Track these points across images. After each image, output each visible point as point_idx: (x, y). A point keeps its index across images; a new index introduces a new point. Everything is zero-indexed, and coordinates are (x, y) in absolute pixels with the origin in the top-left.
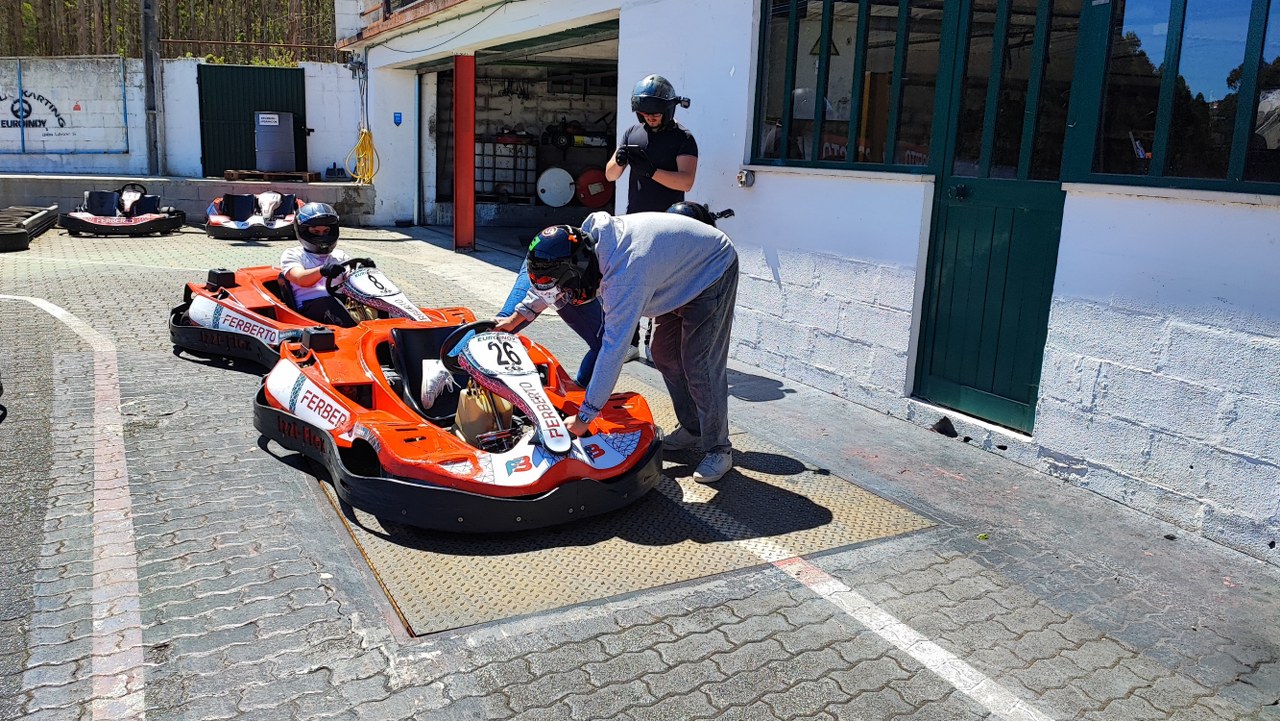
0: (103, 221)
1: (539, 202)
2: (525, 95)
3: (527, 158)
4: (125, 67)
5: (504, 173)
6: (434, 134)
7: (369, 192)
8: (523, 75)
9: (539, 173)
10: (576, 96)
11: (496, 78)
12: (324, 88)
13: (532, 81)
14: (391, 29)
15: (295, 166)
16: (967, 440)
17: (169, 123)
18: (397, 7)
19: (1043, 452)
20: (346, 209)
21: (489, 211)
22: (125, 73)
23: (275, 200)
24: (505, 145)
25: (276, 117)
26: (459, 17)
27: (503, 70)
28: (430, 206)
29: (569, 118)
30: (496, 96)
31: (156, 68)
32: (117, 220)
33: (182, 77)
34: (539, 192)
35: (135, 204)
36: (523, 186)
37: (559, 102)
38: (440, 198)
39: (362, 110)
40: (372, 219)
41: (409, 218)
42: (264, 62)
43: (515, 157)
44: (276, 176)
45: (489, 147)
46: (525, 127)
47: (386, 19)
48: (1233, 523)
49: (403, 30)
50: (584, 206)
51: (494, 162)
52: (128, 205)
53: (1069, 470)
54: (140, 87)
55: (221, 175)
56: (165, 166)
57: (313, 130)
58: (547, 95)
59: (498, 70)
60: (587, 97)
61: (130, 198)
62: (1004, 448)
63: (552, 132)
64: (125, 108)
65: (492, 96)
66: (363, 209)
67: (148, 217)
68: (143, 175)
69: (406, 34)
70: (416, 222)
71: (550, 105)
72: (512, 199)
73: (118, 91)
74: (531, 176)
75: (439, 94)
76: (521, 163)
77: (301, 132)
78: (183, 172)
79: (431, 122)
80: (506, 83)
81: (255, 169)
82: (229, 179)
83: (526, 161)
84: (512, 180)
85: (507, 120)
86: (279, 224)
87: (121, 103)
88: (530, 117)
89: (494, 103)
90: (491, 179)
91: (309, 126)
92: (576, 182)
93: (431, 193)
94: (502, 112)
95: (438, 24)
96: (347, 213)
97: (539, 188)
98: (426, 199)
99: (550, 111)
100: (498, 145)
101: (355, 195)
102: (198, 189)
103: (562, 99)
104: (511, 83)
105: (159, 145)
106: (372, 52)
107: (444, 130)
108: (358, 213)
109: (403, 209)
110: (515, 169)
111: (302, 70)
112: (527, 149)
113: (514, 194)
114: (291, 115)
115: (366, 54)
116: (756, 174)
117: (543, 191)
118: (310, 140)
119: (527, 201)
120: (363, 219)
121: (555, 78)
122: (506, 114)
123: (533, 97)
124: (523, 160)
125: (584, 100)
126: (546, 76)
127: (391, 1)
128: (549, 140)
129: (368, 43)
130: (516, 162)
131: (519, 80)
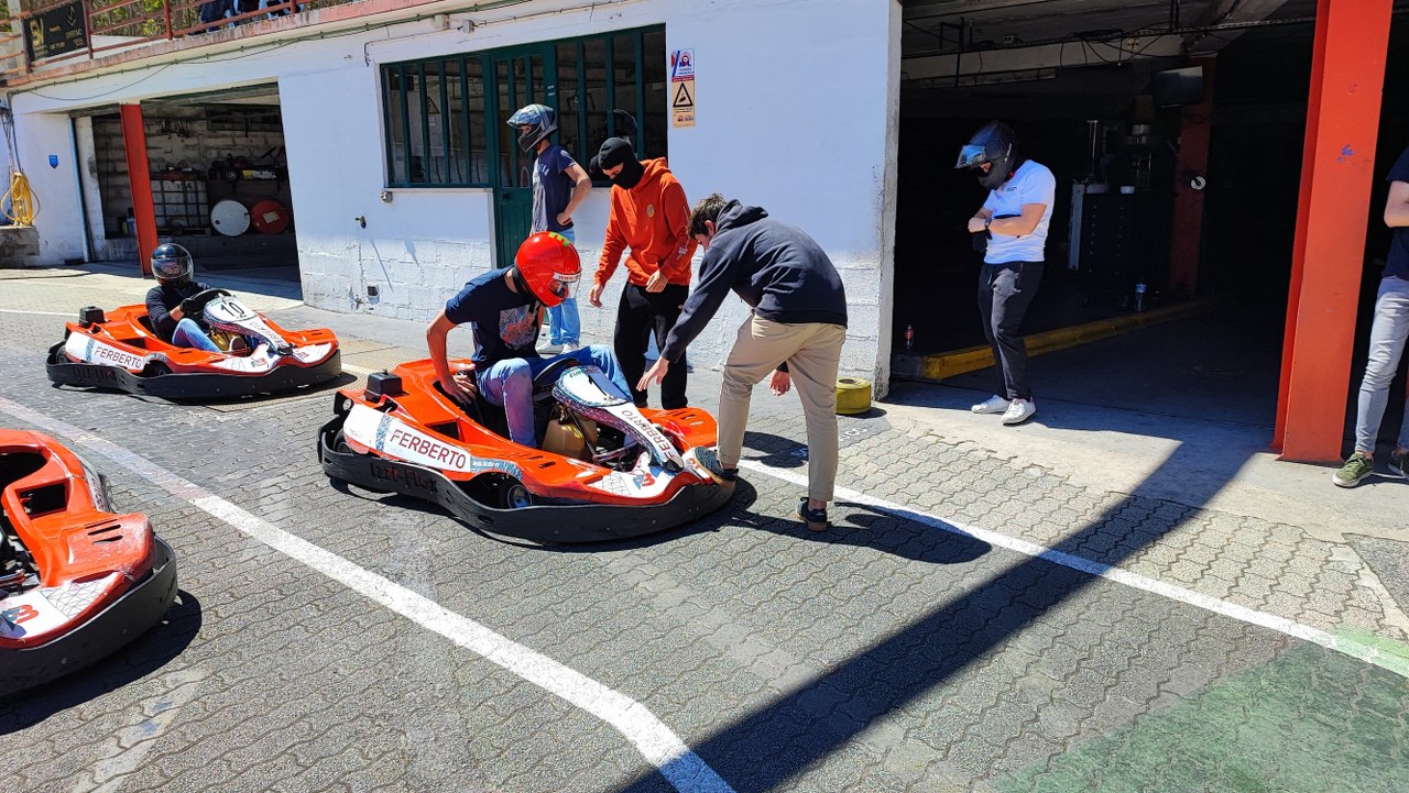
1: (215, 233)
2: (185, 134)
3: (197, 192)
5: (174, 207)
6: (96, 174)
7: (32, 233)
9: (211, 204)
10: (238, 133)
11: (153, 118)
13: (189, 119)
18: (43, 56)
20: (7, 251)
26: (122, 72)
28: (100, 242)
29: (235, 154)
30: (154, 135)
34: (215, 225)
36: (196, 219)
37: (221, 139)
38: (108, 235)
39: (11, 154)
40: (37, 259)
41: (79, 256)
43: (185, 192)
45: (156, 185)
46: (189, 164)
47: (29, 66)
49: (57, 80)
50: (260, 233)
51: (164, 198)
58: (209, 133)
59: (153, 112)
60: (249, 134)
63: (219, 167)
65: (150, 135)
66: (26, 250)
69: (61, 83)
70: (86, 260)
71: (212, 142)
72: (186, 232)
74: (203, 210)
75: (96, 136)
76: (191, 197)
79: (90, 163)
80: (164, 123)
83: (197, 196)
84: (184, 214)
85: (168, 158)
88: (193, 154)
89: (152, 142)
90: (162, 213)
92: (250, 213)
93: (99, 230)
94: (162, 151)
95: (98, 76)
96: (9, 256)
97: (213, 221)
98: (94, 236)
99: (212, 148)
100: (165, 182)
101: (15, 237)
103: (223, 136)
104: (168, 123)
106: (15, 99)
107: (105, 170)
108: (20, 255)
109: (71, 247)
110: (186, 203)
112: (196, 185)
113: (189, 227)
115: (9, 101)
116: (394, 195)
117: (218, 222)
119: (203, 232)
120: (28, 260)
121: (215, 117)
122: (167, 152)
123: (193, 136)
124: (193, 195)
125: (247, 136)
126: (204, 116)
127: (35, 49)
128: (218, 175)
129: (11, 89)
130: (185, 197)
131: (176, 119)
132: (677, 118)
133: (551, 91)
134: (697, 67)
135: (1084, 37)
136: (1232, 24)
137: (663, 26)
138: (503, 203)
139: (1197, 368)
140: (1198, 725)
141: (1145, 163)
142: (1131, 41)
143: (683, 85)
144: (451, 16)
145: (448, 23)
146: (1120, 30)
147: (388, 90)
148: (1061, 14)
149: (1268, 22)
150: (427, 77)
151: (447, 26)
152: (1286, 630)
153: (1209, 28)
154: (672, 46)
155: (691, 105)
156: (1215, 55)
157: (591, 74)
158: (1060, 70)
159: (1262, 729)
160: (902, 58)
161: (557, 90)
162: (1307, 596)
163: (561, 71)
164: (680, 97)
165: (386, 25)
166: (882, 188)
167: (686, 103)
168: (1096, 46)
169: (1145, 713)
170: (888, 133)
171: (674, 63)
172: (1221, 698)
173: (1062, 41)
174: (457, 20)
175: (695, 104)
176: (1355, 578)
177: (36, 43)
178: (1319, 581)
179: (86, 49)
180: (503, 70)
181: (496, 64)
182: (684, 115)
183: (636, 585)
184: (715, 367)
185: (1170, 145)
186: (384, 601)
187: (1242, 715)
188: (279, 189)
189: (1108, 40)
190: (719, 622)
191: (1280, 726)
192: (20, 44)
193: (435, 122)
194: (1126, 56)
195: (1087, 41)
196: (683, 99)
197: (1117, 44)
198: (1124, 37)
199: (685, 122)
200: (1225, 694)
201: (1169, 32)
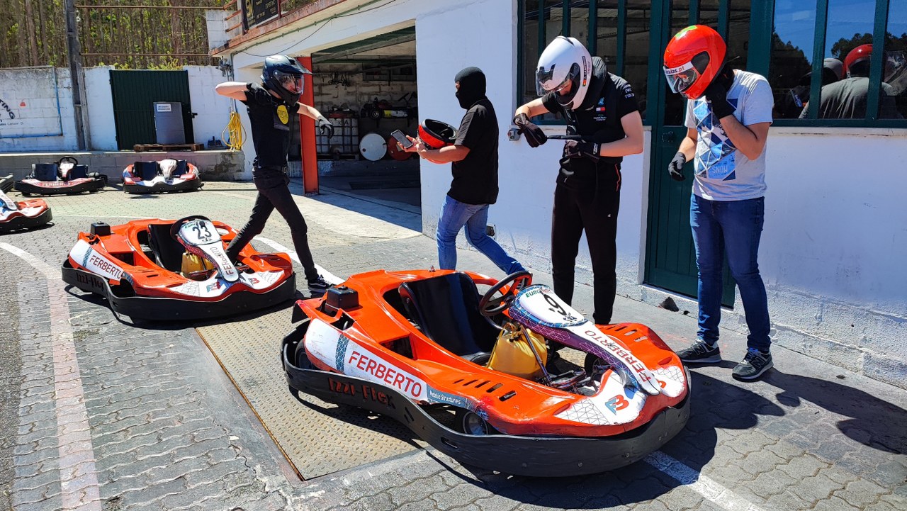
0: (47, 185)
1: (362, 158)
2: (347, 83)
3: (351, 127)
4: (56, 74)
7: (240, 156)
8: (344, 69)
9: (360, 137)
10: (383, 83)
11: (325, 72)
12: (202, 84)
13: (351, 73)
14: (249, 40)
15: (185, 139)
16: (686, 313)
17: (90, 114)
18: (253, 24)
20: (224, 168)
21: (327, 166)
22: (56, 78)
23: (172, 165)
24: (335, 119)
25: (169, 105)
26: (298, 30)
27: (330, 66)
29: (380, 98)
30: (326, 85)
31: (79, 74)
32: (58, 184)
33: (98, 80)
34: (362, 152)
35: (70, 172)
36: (350, 147)
37: (372, 87)
40: (242, 175)
42: (157, 67)
43: (343, 127)
44: (172, 148)
46: (348, 105)
47: (244, 33)
48: (887, 365)
49: (258, 41)
50: (393, 159)
52: (64, 173)
54: (68, 88)
55: (131, 148)
56: (90, 143)
57: (196, 114)
58: (363, 83)
59: (327, 66)
60: (391, 83)
61: (66, 168)
63: (368, 108)
64: (58, 104)
65: (323, 85)
66: (236, 168)
67: (79, 181)
68: (74, 151)
69: (260, 43)
71: (365, 90)
72: (342, 157)
73: (52, 92)
74: (355, 140)
76: (347, 131)
77: (188, 116)
78: (103, 148)
80: (334, 76)
81: (156, 143)
82: (136, 151)
83: (351, 130)
84: (341, 143)
85: (335, 101)
86: (176, 181)
87: (55, 100)
88: (351, 98)
89: (325, 90)
90: (326, 143)
91: (193, 111)
92: (387, 143)
94: (331, 96)
95: (283, 35)
96: (225, 172)
97: (362, 147)
99: (365, 94)
101: (229, 158)
102: (115, 158)
103: (373, 85)
104: (337, 75)
105: (85, 129)
106: (235, 57)
108: (232, 171)
110: (343, 135)
111: (187, 71)
112: (351, 122)
113: (344, 153)
114: (180, 104)
115: (232, 59)
117: (364, 150)
118: (194, 120)
119: (353, 158)
120: (236, 176)
121: (368, 70)
122: (334, 97)
123: (353, 85)
124: (349, 129)
125: (389, 85)
126: (361, 69)
127: (248, 20)
128: (367, 113)
129: (233, 50)
130: (343, 131)
131: (342, 73)
177: (248, 15)
179: (277, 15)
188: (409, 125)
192: (239, 17)
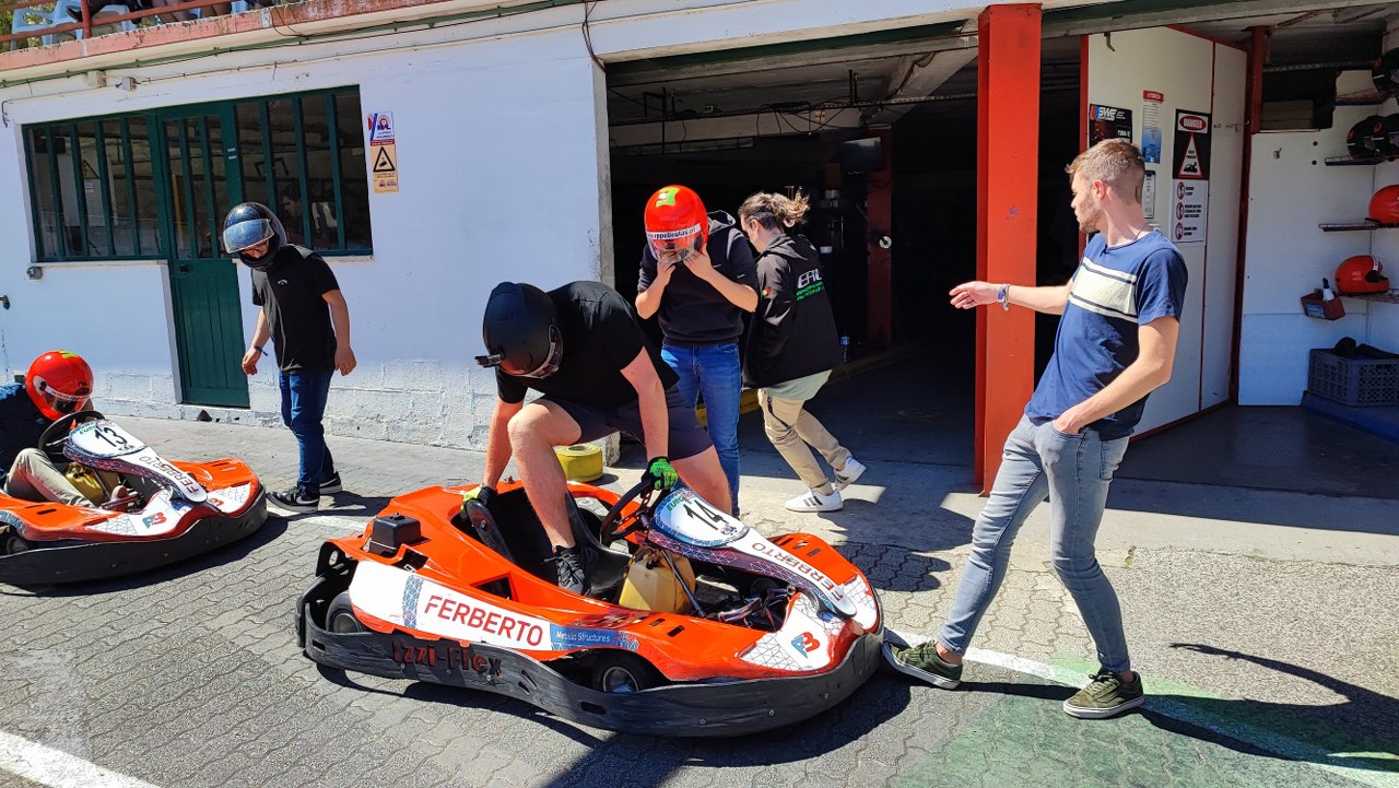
16: (218, 420)
19: (258, 415)
53: (271, 421)
62: (238, 419)
116: (43, 270)
132: (378, 183)
133: (232, 154)
134: (397, 131)
135: (777, 108)
136: (903, 99)
137: (357, 87)
138: (182, 275)
139: (901, 413)
140: (946, 780)
141: (838, 225)
142: (818, 113)
143: (382, 149)
144: (107, 72)
145: (105, 80)
146: (808, 103)
147: (34, 153)
148: (754, 87)
149: (933, 98)
150: (81, 139)
151: (103, 83)
152: (1009, 666)
153: (883, 102)
154: (367, 110)
155: (393, 169)
156: (890, 127)
157: (276, 137)
158: (757, 139)
159: (1003, 775)
160: (610, 125)
161: (239, 153)
162: (1022, 629)
163: (242, 132)
164: (381, 161)
165: (28, 81)
166: (599, 251)
167: (387, 167)
168: (790, 117)
169: (896, 775)
170: (601, 197)
171: (372, 126)
172: (962, 747)
173: (758, 112)
174: (115, 77)
175: (398, 168)
176: (1060, 605)
178: (1030, 612)
180: (173, 132)
181: (165, 125)
182: (386, 180)
183: (349, 705)
184: (436, 442)
185: (858, 208)
186: (18, 769)
187: (984, 762)
189: (797, 112)
190: (447, 736)
191: (1019, 769)
193: (93, 189)
194: (815, 127)
195: (780, 112)
196: (384, 164)
197: (807, 116)
198: (811, 109)
199: (387, 188)
200: (966, 742)
201: (850, 106)
